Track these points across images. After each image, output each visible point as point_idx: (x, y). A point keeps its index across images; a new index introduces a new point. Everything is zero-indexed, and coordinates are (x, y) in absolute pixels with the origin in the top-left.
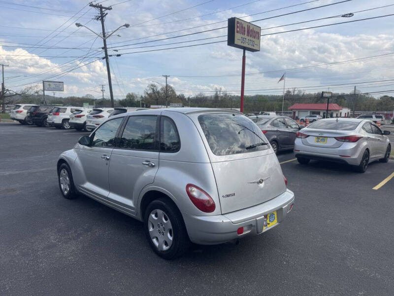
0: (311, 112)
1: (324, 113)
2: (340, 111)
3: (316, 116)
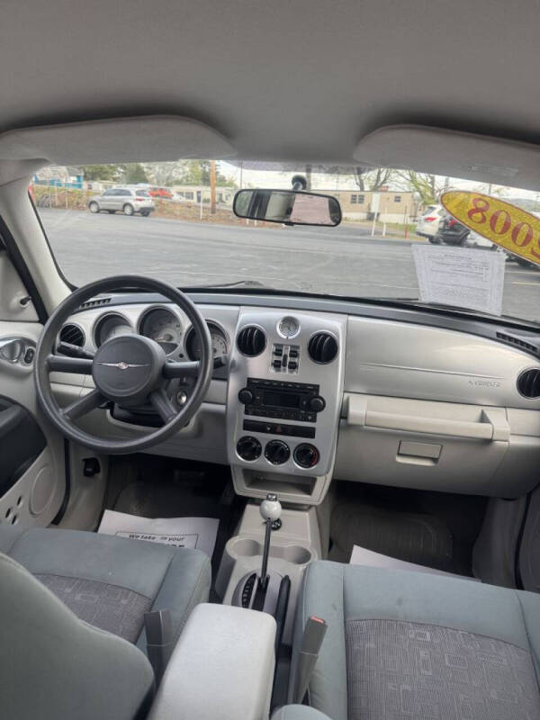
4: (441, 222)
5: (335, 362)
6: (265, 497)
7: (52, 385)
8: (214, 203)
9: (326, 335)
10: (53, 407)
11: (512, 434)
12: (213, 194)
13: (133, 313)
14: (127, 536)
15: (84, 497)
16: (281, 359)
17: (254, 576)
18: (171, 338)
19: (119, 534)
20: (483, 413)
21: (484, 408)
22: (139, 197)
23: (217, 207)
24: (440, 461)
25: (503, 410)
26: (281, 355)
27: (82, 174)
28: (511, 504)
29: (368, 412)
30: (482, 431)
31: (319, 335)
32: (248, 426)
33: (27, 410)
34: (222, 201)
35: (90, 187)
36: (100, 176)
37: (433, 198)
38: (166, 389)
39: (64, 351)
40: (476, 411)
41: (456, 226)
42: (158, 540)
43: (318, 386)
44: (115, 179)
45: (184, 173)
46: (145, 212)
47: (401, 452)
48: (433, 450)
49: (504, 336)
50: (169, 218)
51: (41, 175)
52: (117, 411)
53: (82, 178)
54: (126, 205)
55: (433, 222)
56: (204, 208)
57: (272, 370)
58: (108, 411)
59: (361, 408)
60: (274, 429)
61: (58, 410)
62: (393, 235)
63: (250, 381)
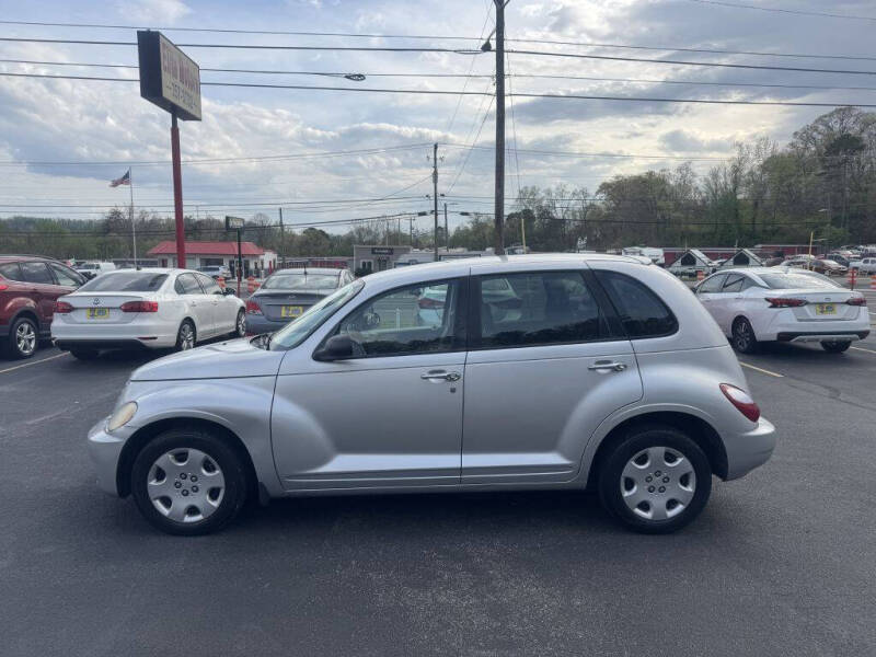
0: (201, 260)
1: (231, 262)
2: (261, 257)
3: (218, 269)
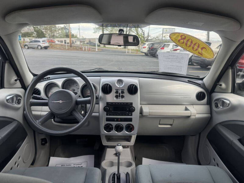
4: (148, 48)
5: (137, 94)
6: (117, 145)
7: (32, 112)
8: (71, 44)
9: (133, 85)
10: (34, 120)
11: (197, 114)
12: (70, 41)
13: (60, 82)
14: (60, 166)
15: (42, 153)
16: (118, 94)
17: (114, 174)
18: (74, 90)
19: (57, 166)
20: (186, 108)
21: (186, 106)
22: (43, 43)
23: (72, 45)
24: (173, 125)
25: (192, 106)
26: (118, 93)
27: (21, 35)
28: (194, 137)
29: (150, 111)
30: (187, 113)
31: (131, 85)
32: (108, 120)
33: (19, 122)
34: (74, 43)
35: (24, 40)
36: (27, 35)
37: (144, 40)
38: (77, 109)
39: (35, 98)
40: (184, 107)
41: (153, 49)
42: (72, 166)
43: (132, 103)
44: (33, 37)
45: (59, 33)
46: (46, 48)
47: (160, 123)
48: (171, 122)
49: (190, 81)
50: (55, 49)
51: (23, 30)
52: (56, 119)
53: (21, 36)
54: (38, 46)
55: (146, 48)
56: (67, 46)
57: (115, 98)
58: (53, 120)
59: (147, 109)
60: (117, 120)
61: (36, 121)
62: (133, 53)
63: (108, 103)
